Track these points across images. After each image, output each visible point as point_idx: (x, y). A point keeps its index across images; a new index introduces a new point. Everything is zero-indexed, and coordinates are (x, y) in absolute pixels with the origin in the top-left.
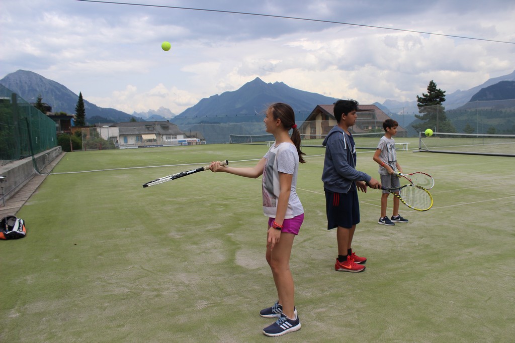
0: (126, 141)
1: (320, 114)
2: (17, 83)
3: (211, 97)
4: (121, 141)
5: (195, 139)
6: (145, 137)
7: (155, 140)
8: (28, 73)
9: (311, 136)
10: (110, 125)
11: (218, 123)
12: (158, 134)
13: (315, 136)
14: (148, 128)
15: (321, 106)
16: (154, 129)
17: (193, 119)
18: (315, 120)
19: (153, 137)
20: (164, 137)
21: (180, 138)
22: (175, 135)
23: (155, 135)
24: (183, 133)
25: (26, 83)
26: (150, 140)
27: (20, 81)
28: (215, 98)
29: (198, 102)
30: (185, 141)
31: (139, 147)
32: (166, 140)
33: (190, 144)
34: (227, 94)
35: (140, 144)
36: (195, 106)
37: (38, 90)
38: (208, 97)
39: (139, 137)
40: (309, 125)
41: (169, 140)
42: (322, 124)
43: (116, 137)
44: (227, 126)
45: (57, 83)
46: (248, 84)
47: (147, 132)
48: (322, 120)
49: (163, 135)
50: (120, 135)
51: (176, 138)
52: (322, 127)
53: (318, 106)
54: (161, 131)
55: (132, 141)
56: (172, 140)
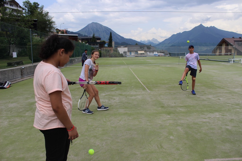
0: (131, 54)
1: (224, 43)
2: (91, 28)
3: (177, 34)
4: (128, 54)
5: (162, 54)
6: (139, 52)
7: (143, 54)
8: (96, 23)
9: (219, 54)
10: (125, 46)
11: (180, 46)
12: (145, 51)
13: (221, 54)
14: (141, 48)
15: (225, 39)
16: (144, 49)
17: (168, 44)
18: (222, 46)
19: (143, 52)
20: (148, 53)
21: (156, 53)
22: (153, 51)
23: (144, 51)
24: (157, 51)
25: (95, 28)
26: (141, 54)
27: (93, 27)
28: (179, 34)
29: (171, 36)
30: (157, 55)
31: (136, 57)
32: (149, 54)
33: (159, 56)
34: (185, 32)
35: (137, 55)
36: (169, 38)
37: (100, 30)
38: (176, 34)
39: (136, 52)
40: (219, 48)
41: (150, 54)
42: (225, 48)
43: (126, 52)
44: (184, 48)
45: (107, 27)
46: (196, 27)
47: (140, 50)
48: (226, 46)
49: (147, 51)
50: (128, 51)
51: (154, 53)
52: (225, 50)
53: (223, 39)
54: (147, 50)
55: (133, 54)
56: (151, 54)
